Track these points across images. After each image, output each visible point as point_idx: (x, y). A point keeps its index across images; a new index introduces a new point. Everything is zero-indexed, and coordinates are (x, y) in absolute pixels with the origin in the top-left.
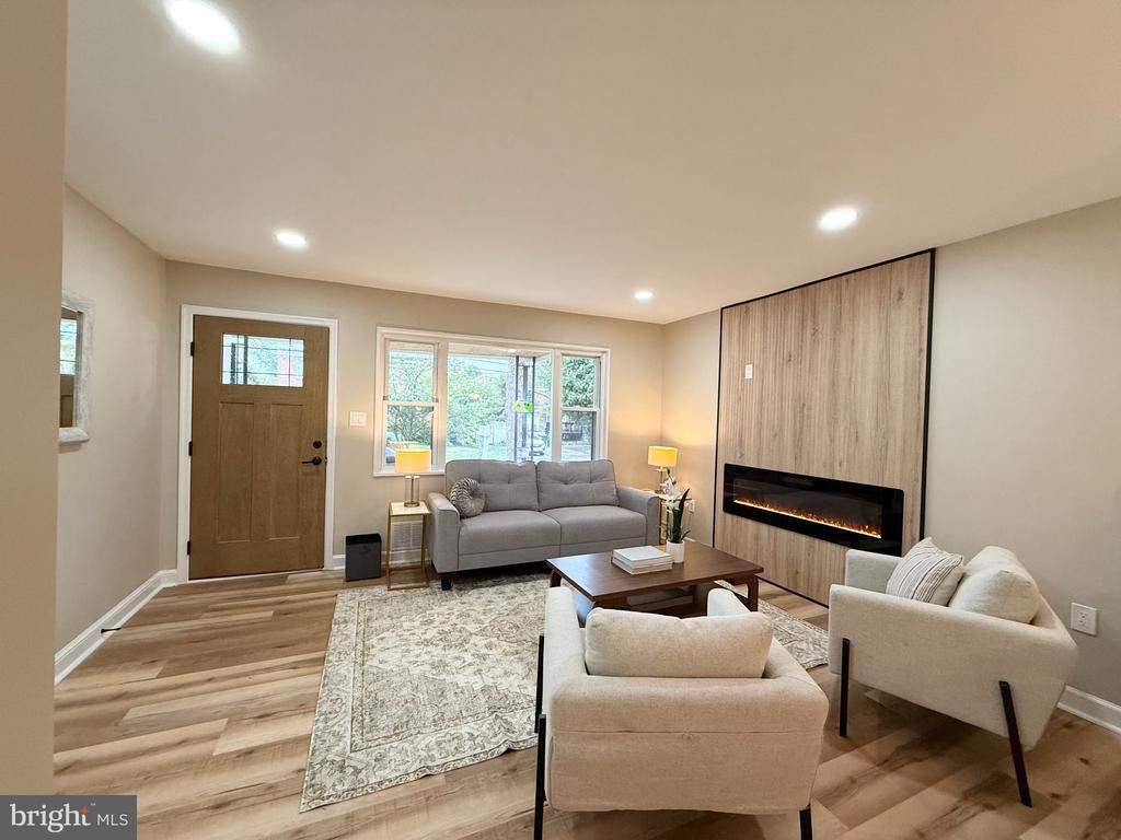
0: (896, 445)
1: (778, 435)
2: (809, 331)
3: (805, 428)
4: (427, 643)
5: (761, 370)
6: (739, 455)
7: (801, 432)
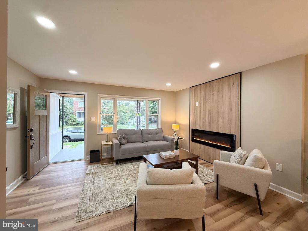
0: (233, 123)
1: (205, 121)
2: (212, 94)
3: (211, 119)
4: (111, 178)
5: (200, 104)
6: (195, 126)
7: (210, 120)
